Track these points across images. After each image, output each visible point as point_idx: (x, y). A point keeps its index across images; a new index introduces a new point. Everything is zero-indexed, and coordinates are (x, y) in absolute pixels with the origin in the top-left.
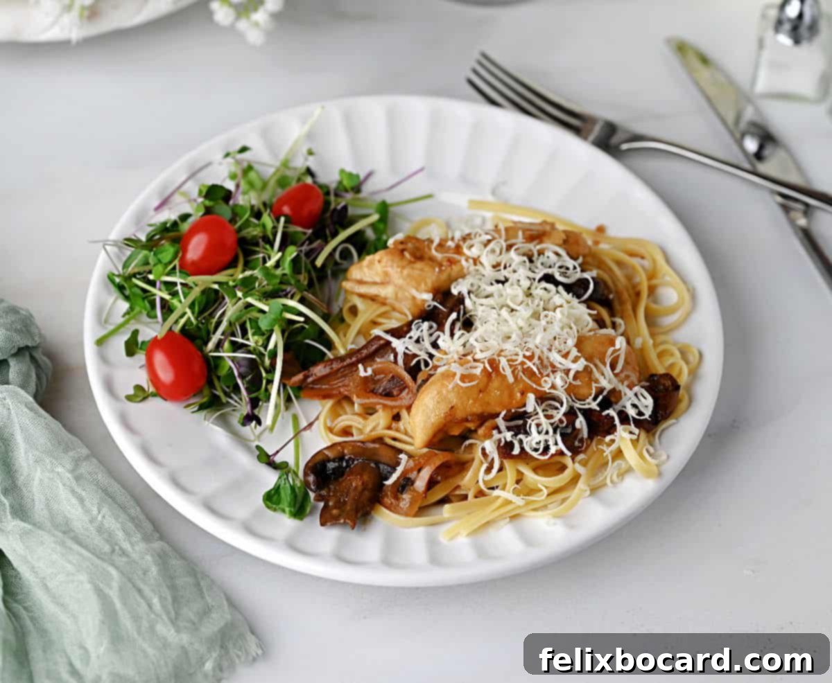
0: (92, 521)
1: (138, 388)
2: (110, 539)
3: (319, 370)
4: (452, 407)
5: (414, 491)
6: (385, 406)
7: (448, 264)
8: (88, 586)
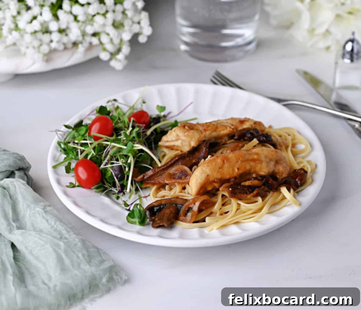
0: (52, 227)
1: (71, 183)
2: (60, 233)
3: (150, 173)
4: (208, 175)
5: (193, 211)
6: (179, 183)
7: (204, 131)
8: (51, 249)
